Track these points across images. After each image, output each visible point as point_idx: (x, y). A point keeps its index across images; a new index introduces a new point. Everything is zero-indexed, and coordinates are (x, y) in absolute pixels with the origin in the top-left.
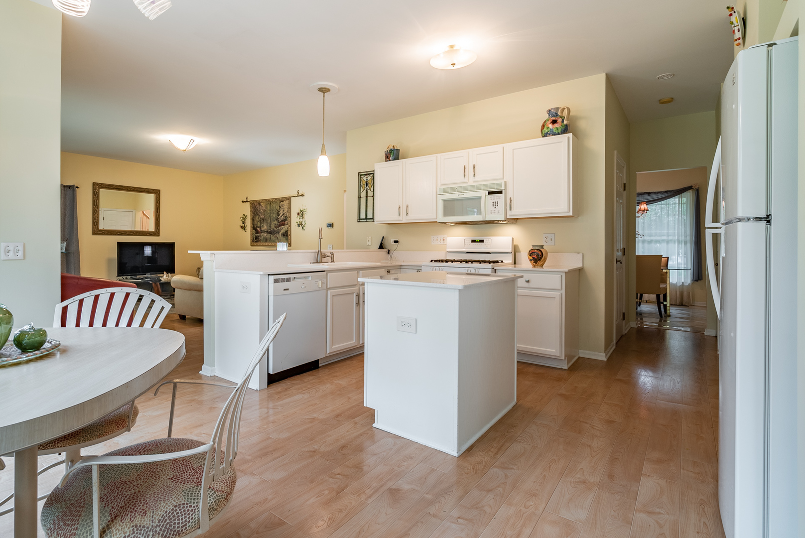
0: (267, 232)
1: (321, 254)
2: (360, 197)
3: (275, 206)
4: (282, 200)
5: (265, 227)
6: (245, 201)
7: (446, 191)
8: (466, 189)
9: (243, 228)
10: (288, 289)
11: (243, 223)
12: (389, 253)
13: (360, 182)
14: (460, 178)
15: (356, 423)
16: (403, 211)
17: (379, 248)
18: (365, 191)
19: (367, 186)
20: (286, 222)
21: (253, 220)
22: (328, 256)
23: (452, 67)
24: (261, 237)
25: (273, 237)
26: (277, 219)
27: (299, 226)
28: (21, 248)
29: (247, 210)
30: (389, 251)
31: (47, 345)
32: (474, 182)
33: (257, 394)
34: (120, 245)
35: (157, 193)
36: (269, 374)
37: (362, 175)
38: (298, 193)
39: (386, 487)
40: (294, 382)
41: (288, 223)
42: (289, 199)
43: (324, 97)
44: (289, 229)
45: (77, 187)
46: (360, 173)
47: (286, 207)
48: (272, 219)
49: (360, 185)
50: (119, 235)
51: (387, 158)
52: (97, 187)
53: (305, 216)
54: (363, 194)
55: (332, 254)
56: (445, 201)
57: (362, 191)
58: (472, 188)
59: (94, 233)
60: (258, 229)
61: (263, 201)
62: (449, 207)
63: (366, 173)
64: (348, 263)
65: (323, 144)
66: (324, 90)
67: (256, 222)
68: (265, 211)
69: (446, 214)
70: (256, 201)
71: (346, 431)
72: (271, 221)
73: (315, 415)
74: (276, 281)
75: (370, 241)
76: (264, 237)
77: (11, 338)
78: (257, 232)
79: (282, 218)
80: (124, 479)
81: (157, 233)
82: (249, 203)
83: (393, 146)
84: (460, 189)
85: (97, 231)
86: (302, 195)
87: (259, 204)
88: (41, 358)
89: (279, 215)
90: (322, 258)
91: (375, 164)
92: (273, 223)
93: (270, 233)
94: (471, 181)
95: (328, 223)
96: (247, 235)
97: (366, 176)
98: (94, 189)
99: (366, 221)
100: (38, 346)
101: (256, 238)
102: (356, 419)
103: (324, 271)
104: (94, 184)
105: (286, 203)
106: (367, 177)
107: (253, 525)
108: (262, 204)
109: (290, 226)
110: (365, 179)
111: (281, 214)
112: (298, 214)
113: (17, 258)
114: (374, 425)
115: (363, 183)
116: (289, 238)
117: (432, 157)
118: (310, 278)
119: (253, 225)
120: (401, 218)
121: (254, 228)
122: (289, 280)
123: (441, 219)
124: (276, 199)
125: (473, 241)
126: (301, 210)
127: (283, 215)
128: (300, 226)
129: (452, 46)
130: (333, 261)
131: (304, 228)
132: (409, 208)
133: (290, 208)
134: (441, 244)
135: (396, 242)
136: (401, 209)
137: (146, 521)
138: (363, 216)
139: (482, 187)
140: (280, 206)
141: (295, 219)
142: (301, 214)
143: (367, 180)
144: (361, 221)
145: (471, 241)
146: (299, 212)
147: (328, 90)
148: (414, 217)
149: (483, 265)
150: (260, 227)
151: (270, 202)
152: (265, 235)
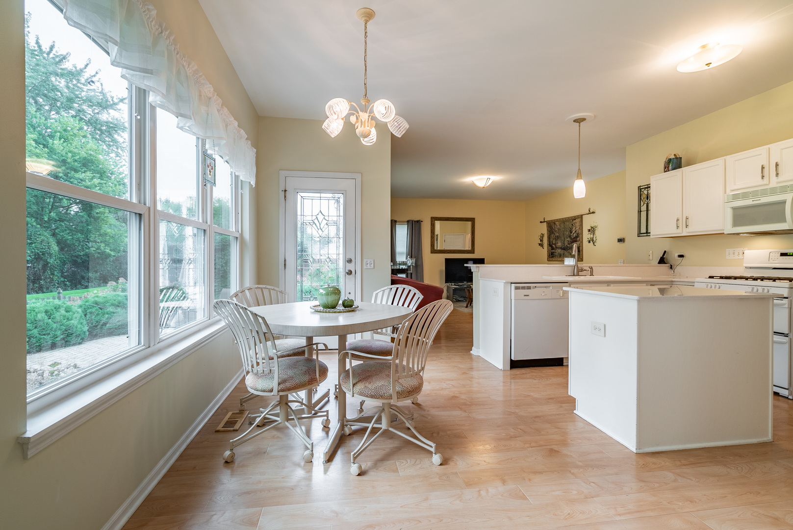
0: (561, 248)
1: (578, 268)
2: (640, 212)
3: (568, 224)
4: (574, 218)
5: (559, 244)
6: (543, 221)
7: (736, 197)
8: (764, 193)
9: (541, 245)
10: (528, 295)
11: (541, 240)
12: (671, 268)
13: (641, 196)
14: (758, 181)
15: (561, 407)
16: (682, 223)
17: (659, 263)
18: (645, 205)
19: (647, 199)
20: (578, 239)
21: (549, 238)
22: (585, 270)
23: (707, 67)
24: (556, 253)
25: (566, 253)
26: (570, 236)
27: (589, 242)
28: (372, 262)
29: (544, 229)
30: (671, 266)
31: (353, 307)
32: (778, 183)
33: (502, 372)
34: (447, 260)
35: (472, 220)
36: (511, 360)
37: (642, 189)
38: (589, 210)
39: (548, 447)
40: (533, 371)
41: (579, 239)
42: (581, 217)
43: (579, 126)
44: (581, 245)
45: (422, 221)
46: (640, 186)
47: (578, 224)
48: (565, 237)
49: (641, 199)
50: (447, 253)
51: (666, 169)
52: (434, 219)
53: (597, 232)
54: (644, 208)
55: (591, 268)
56: (734, 209)
57: (642, 204)
58: (773, 191)
59: (432, 252)
60: (554, 246)
61: (557, 220)
62: (741, 216)
63: (647, 186)
64: (608, 277)
65: (579, 169)
66: (579, 121)
67: (551, 240)
68: (559, 229)
69: (736, 224)
70: (552, 221)
71: (549, 409)
72: (564, 238)
73: (532, 394)
74: (517, 288)
75: (651, 255)
76: (558, 253)
77: (341, 302)
78: (553, 249)
79: (574, 235)
80: (369, 370)
81: (472, 251)
82: (546, 223)
83: (675, 155)
84: (755, 194)
85: (434, 251)
86: (593, 213)
87: (555, 223)
88: (350, 311)
89: (571, 233)
90: (578, 272)
91: (651, 177)
92: (566, 240)
93: (564, 249)
94: (774, 182)
95: (619, 238)
96: (545, 251)
97: (647, 189)
98: (432, 221)
99: (647, 236)
100: (351, 306)
101: (552, 253)
102: (564, 405)
103: (567, 283)
104: (432, 218)
105: (578, 221)
106: (648, 191)
107: (449, 432)
108: (557, 223)
109: (582, 242)
110: (646, 192)
111: (574, 232)
112: (589, 230)
113: (371, 268)
114: (575, 412)
115: (644, 196)
116: (581, 254)
117: (719, 161)
118: (551, 288)
119: (549, 242)
120: (679, 231)
121: (550, 245)
122: (529, 288)
123: (729, 229)
124: (569, 218)
125: (783, 255)
126: (591, 227)
127: (575, 232)
128: (591, 242)
129: (704, 47)
130: (592, 275)
131: (595, 244)
132: (690, 220)
133: (581, 225)
134: (739, 258)
135: (681, 256)
136: (680, 221)
137: (370, 386)
138: (643, 230)
139: (789, 188)
140: (572, 224)
141: (586, 236)
142: (592, 230)
143: (648, 193)
144: (641, 235)
145: (779, 254)
146: (590, 228)
147: (584, 120)
148: (696, 228)
149: (778, 283)
150: (555, 244)
151: (564, 221)
152: (559, 251)
